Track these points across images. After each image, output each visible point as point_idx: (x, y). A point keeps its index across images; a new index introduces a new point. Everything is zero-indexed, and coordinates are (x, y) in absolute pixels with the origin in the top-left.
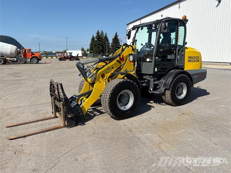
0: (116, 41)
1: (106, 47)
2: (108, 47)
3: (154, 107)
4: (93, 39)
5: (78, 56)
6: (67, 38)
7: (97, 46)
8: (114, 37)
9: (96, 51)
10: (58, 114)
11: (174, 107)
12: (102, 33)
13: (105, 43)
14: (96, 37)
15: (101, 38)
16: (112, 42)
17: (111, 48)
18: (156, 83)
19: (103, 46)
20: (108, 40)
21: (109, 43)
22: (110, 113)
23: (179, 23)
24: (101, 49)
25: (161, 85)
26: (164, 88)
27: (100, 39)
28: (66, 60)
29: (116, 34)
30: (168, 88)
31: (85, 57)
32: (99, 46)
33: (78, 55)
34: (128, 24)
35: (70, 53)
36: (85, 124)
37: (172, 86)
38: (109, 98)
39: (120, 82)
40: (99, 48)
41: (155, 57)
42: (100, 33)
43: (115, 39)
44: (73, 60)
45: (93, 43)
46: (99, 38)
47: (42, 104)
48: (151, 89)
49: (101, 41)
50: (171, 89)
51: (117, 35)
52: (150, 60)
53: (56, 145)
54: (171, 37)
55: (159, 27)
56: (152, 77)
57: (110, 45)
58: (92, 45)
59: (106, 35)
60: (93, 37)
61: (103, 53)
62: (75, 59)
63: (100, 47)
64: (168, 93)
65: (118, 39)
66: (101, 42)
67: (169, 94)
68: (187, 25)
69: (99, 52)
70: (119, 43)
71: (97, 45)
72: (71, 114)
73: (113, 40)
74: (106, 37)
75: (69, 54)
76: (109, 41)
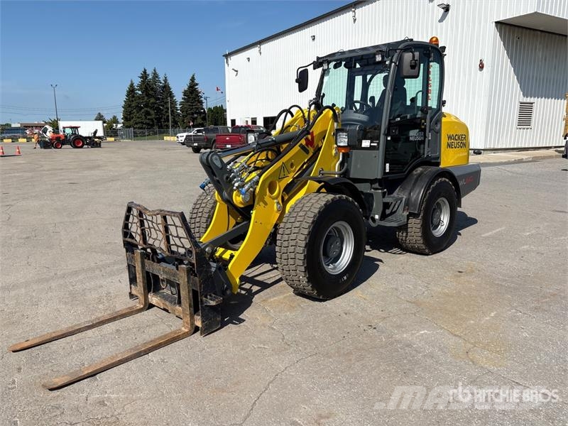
0: (194, 96)
1: (167, 112)
2: (172, 111)
3: (381, 261)
4: (131, 91)
5: (97, 135)
6: (54, 87)
7: (143, 110)
8: (186, 88)
9: (142, 123)
10: (153, 299)
11: (426, 257)
12: (156, 76)
13: (165, 100)
14: (141, 87)
15: (152, 89)
16: (183, 99)
17: (179, 115)
18: (387, 200)
19: (158, 110)
20: (171, 95)
21: (173, 103)
22: (306, 284)
23: (432, 55)
24: (153, 116)
25: (396, 206)
26: (406, 213)
27: (151, 92)
28: (63, 147)
29: (193, 79)
30: (416, 212)
31: (113, 139)
32: (149, 110)
33: (95, 132)
34: (227, 56)
35: (71, 128)
36: (244, 321)
37: (424, 206)
38: (305, 247)
39: (328, 201)
40: (148, 113)
41: (387, 135)
42: (150, 77)
43: (191, 93)
44: (81, 147)
45: (133, 101)
46: (146, 88)
47: (76, 273)
48: (377, 217)
49: (152, 96)
50: (422, 215)
51: (196, 81)
52: (372, 144)
53: (206, 390)
54: (405, 86)
55: (391, 62)
56: (376, 185)
57: (179, 107)
58: (130, 106)
59: (166, 80)
60: (132, 85)
61: (160, 127)
62: (87, 144)
63: (152, 112)
64: (415, 225)
65: (197, 91)
66: (152, 100)
67: (419, 226)
68: (446, 59)
69: (148, 124)
70: (201, 103)
71: (142, 108)
72: (210, 296)
73: (185, 93)
74: (166, 88)
75: (69, 131)
76: (174, 96)
